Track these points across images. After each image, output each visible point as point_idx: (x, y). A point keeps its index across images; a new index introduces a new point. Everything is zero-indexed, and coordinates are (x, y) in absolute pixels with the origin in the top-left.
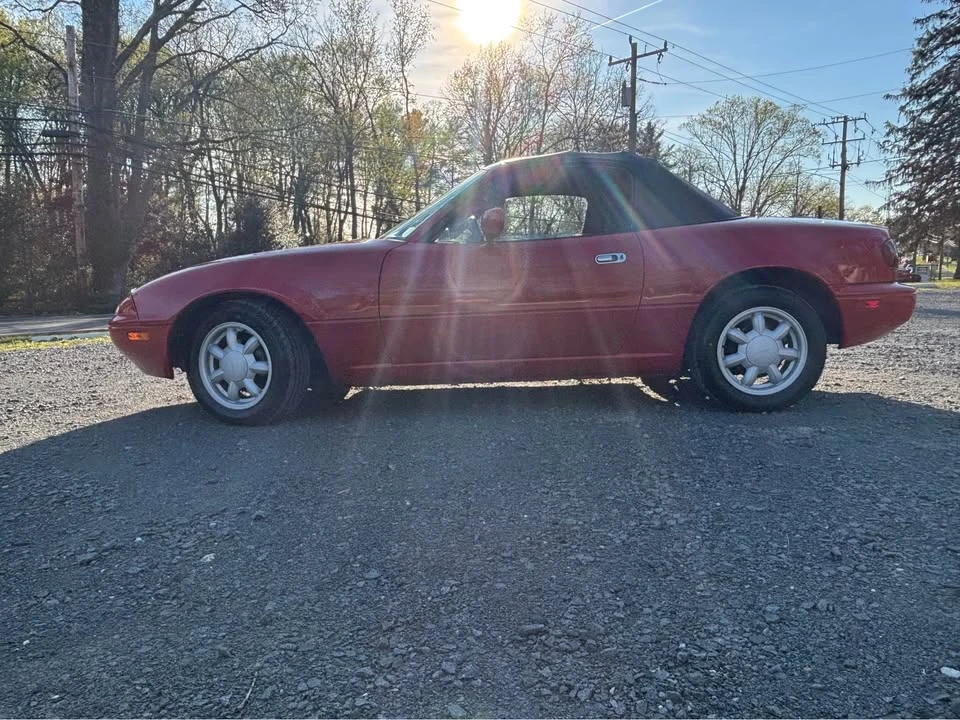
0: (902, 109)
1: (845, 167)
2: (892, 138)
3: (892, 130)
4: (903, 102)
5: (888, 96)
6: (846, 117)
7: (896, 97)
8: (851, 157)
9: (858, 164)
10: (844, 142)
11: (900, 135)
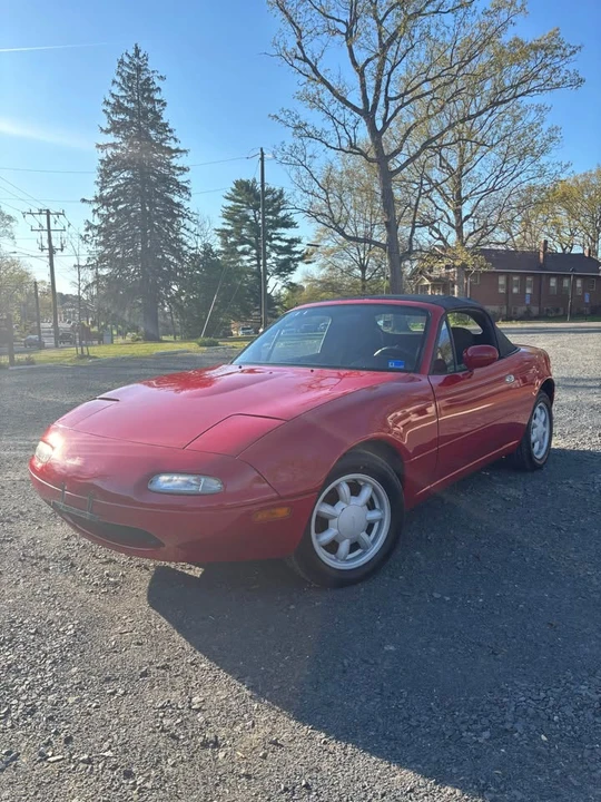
0: (94, 211)
1: (52, 251)
2: (90, 232)
3: (90, 227)
4: (96, 206)
5: (84, 200)
6: (48, 211)
7: (90, 202)
8: (56, 244)
9: (62, 250)
10: (49, 230)
11: (96, 232)
